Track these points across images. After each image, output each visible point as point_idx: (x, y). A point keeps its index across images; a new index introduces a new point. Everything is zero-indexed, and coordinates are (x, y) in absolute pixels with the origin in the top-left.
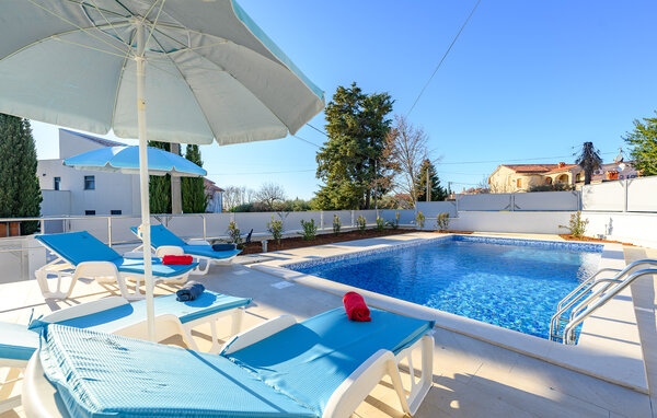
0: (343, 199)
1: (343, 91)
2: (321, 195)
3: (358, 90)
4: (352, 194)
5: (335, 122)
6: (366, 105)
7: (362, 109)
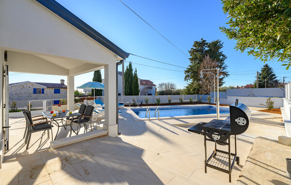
0: (195, 89)
1: (197, 43)
2: (187, 87)
3: (204, 41)
4: (198, 87)
5: (193, 56)
6: (209, 47)
7: (207, 49)
